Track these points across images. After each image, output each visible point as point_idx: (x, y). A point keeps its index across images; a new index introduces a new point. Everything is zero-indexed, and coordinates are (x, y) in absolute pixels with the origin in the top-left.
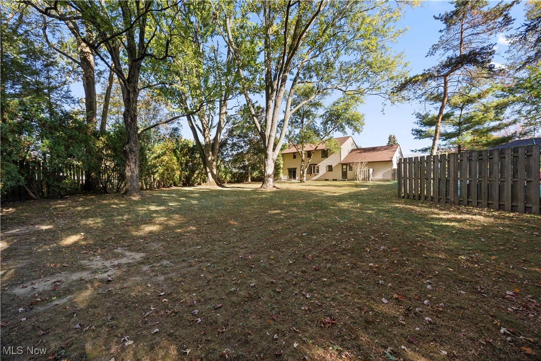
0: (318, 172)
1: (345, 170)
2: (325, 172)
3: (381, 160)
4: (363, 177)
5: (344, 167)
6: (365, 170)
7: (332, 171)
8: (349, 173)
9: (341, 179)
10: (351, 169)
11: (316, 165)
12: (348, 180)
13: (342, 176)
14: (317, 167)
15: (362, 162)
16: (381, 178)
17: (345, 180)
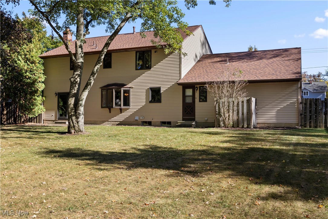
0: (127, 102)
1: (189, 100)
2: (143, 104)
3: (274, 78)
4: (235, 118)
5: (189, 92)
6: (241, 100)
7: (159, 101)
8: (200, 108)
9: (180, 122)
10: (204, 98)
11: (123, 85)
12: (197, 126)
13: (183, 116)
14: (125, 92)
15: (233, 82)
16: (273, 121)
17: (190, 126)
